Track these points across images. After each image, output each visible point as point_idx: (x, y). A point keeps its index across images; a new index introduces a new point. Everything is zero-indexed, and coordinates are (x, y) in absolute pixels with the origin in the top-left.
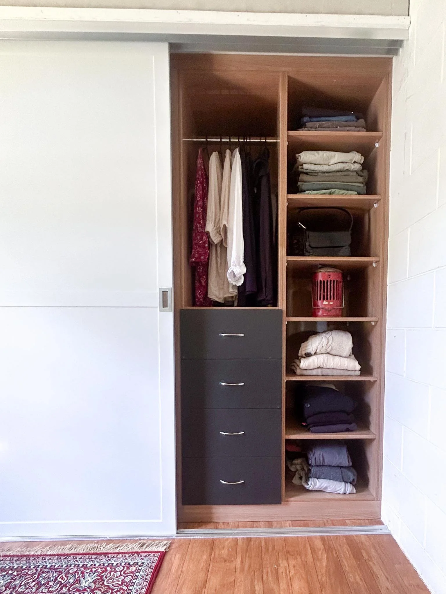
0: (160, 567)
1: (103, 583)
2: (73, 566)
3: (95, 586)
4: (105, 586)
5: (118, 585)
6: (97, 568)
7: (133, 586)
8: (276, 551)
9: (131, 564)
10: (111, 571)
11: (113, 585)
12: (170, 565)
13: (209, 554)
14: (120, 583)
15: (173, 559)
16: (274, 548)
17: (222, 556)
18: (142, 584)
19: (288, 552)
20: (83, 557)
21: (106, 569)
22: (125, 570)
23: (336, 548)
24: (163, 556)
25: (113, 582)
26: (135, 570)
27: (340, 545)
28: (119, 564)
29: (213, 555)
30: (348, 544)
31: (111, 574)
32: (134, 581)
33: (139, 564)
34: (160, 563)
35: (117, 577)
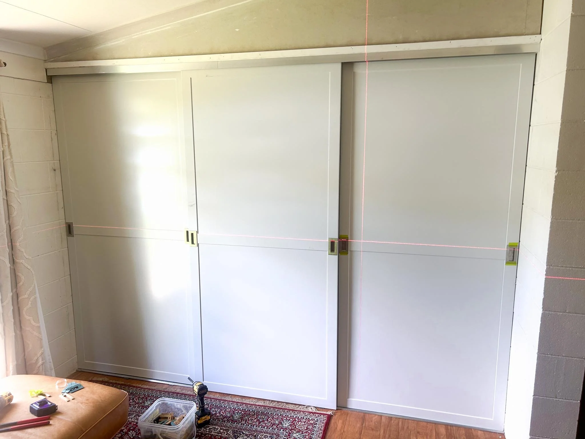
0: (328, 424)
1: (296, 427)
2: (274, 414)
3: (291, 428)
4: (297, 429)
5: (304, 429)
6: (290, 418)
7: (314, 431)
8: (409, 430)
9: (310, 419)
10: (298, 422)
11: (302, 429)
12: (336, 426)
13: (361, 424)
14: (306, 428)
15: (337, 422)
16: (408, 428)
17: (371, 426)
18: (319, 431)
19: (418, 432)
20: (279, 410)
21: (295, 419)
22: (307, 421)
23: (455, 436)
24: (330, 417)
25: (301, 427)
26: (313, 423)
27: (459, 435)
28: (302, 418)
29: (364, 425)
30: (466, 435)
31: (299, 423)
32: (314, 429)
33: (315, 420)
34: (328, 421)
35: (303, 425)
